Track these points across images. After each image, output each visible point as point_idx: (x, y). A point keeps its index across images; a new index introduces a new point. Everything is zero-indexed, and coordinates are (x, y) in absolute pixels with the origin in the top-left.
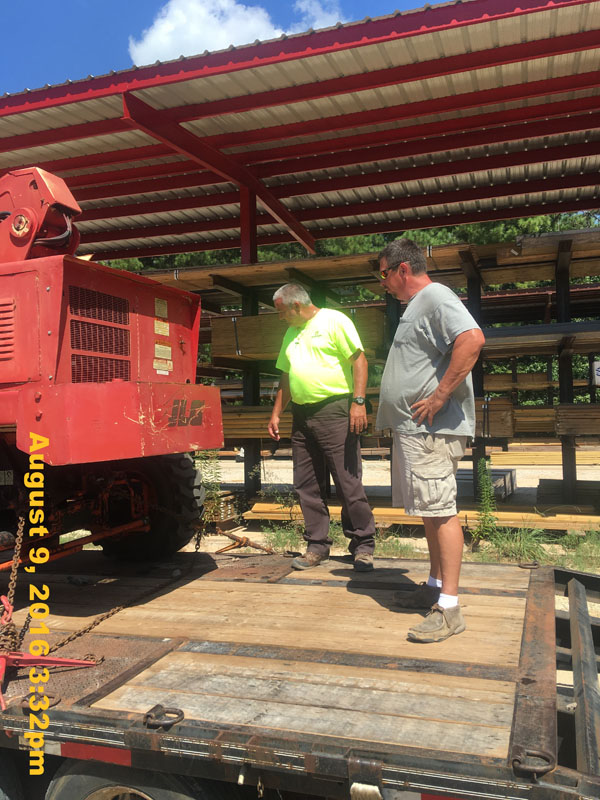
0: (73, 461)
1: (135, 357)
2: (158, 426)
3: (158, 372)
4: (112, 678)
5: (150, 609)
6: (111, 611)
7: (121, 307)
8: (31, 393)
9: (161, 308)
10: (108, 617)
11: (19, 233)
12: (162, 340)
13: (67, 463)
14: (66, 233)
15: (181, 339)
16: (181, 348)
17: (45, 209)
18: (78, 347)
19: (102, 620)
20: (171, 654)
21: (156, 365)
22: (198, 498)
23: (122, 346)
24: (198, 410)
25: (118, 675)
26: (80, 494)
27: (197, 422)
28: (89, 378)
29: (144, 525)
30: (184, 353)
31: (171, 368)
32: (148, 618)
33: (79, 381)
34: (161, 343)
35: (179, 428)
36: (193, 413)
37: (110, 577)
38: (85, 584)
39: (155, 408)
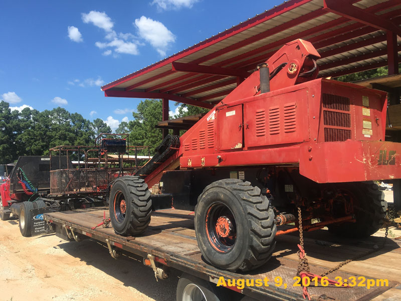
0: (329, 181)
1: (353, 128)
2: (373, 164)
3: (365, 136)
4: (363, 296)
5: (368, 263)
6: (347, 261)
7: (346, 102)
8: (306, 147)
9: (366, 101)
10: (345, 264)
11: (292, 72)
12: (367, 118)
13: (327, 182)
14: (314, 69)
15: (376, 117)
16: (377, 122)
17: (304, 58)
18: (327, 124)
19: (343, 265)
20: (391, 289)
21: (364, 132)
22: (384, 207)
23: (347, 123)
24: (393, 156)
25: (365, 295)
26: (320, 199)
27: (393, 163)
28: (333, 139)
29: (353, 219)
30: (378, 125)
31: (372, 134)
32: (368, 268)
33: (328, 141)
34: (365, 120)
35: (383, 166)
36: (390, 158)
37: (337, 244)
38: (325, 245)
39: (371, 155)
